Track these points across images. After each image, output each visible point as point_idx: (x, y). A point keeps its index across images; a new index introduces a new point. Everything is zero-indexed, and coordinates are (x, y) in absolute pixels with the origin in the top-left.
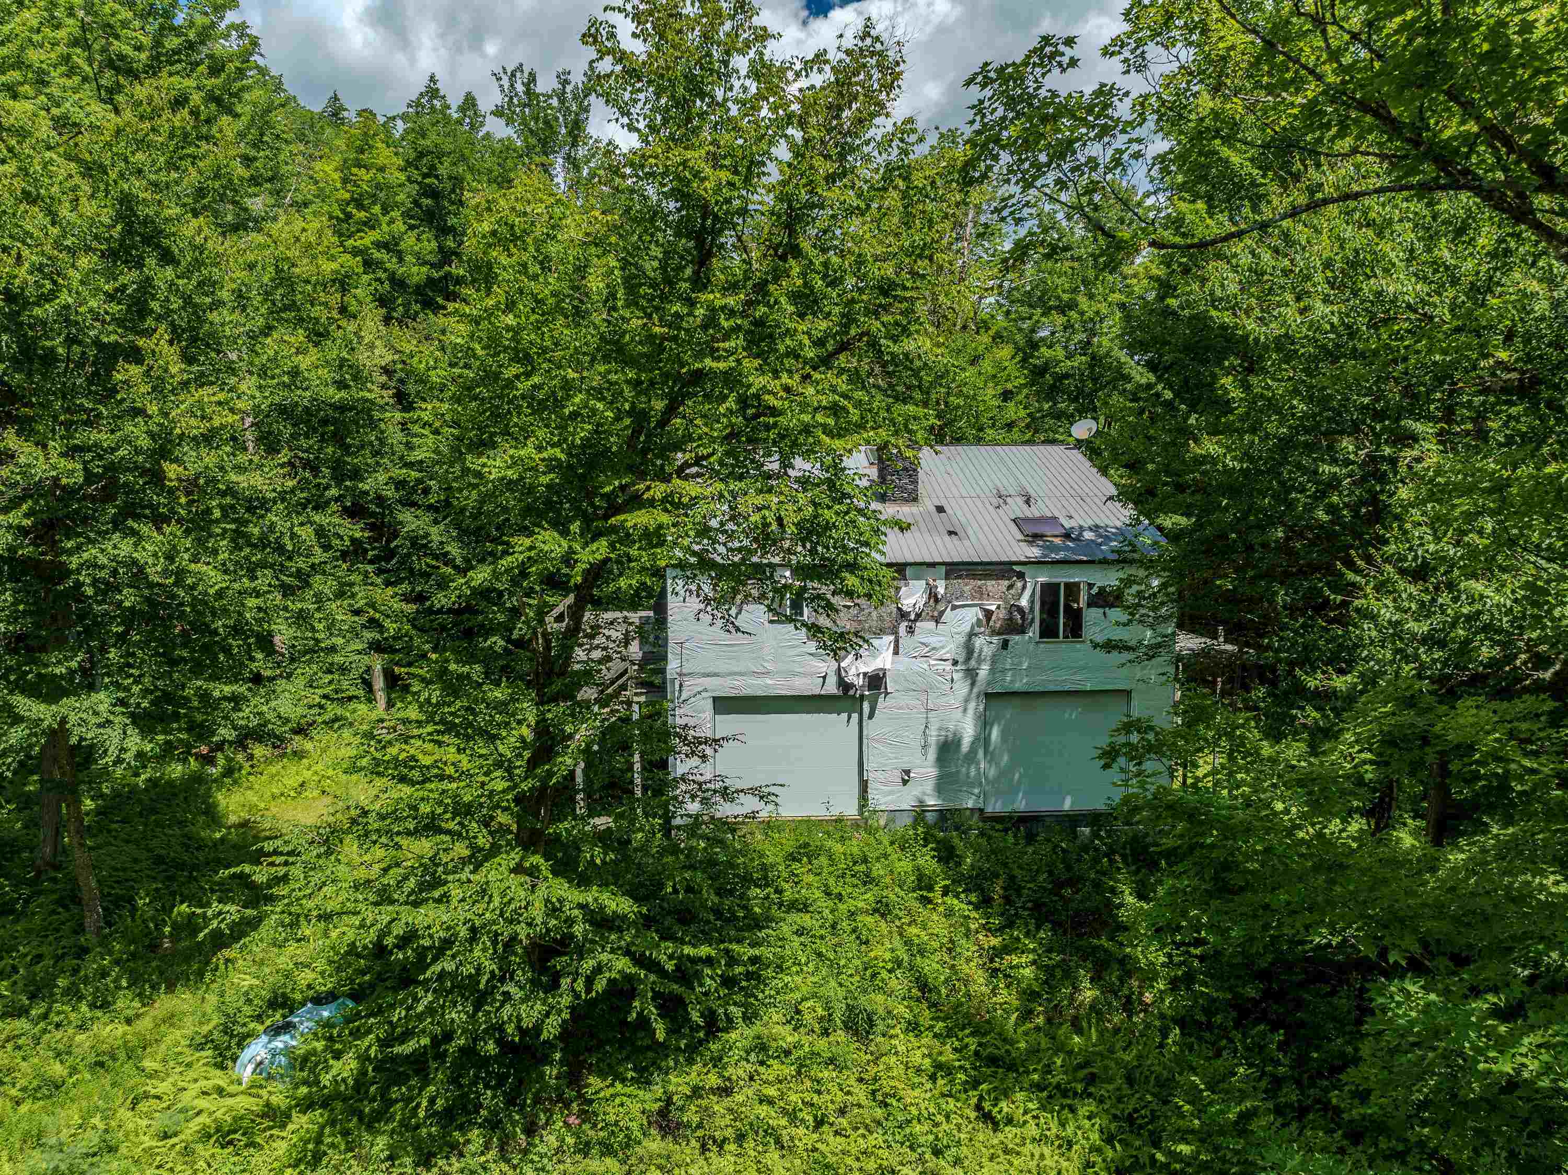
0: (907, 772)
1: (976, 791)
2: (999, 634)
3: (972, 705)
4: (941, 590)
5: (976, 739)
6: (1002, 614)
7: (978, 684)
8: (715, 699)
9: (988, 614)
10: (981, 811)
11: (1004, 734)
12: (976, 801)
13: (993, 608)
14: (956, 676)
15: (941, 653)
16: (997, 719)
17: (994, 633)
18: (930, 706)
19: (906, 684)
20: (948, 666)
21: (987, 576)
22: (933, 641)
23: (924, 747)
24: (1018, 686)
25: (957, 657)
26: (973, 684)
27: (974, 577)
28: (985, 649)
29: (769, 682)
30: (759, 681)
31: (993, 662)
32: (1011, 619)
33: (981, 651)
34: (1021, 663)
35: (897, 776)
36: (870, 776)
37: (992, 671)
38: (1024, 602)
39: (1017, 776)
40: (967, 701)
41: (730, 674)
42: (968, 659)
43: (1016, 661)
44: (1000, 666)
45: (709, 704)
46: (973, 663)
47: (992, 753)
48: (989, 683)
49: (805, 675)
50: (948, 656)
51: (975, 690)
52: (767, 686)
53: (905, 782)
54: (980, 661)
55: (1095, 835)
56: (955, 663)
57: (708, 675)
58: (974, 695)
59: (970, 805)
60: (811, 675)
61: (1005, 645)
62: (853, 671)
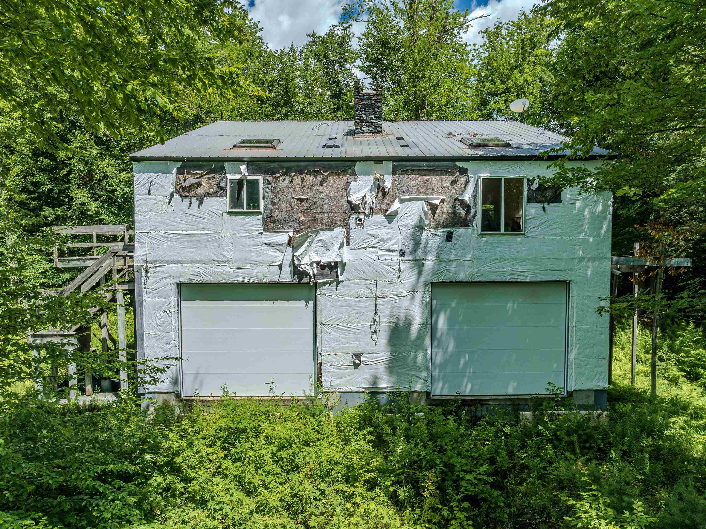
0: (358, 356)
1: (424, 375)
2: (444, 226)
3: (419, 294)
4: (388, 185)
5: (423, 326)
6: (446, 208)
7: (424, 274)
8: (180, 285)
9: (434, 208)
10: (428, 394)
11: (451, 322)
12: (423, 385)
13: (437, 202)
14: (403, 266)
15: (388, 245)
16: (442, 308)
17: (438, 226)
18: (379, 294)
19: (355, 273)
20: (396, 257)
21: (431, 171)
22: (382, 233)
23: (375, 333)
24: (462, 277)
25: (405, 249)
26: (420, 273)
27: (418, 171)
28: (431, 242)
29: (228, 269)
30: (219, 269)
31: (438, 254)
32: (454, 213)
33: (427, 243)
34: (464, 255)
35: (349, 359)
36: (324, 359)
37: (438, 260)
38: (467, 197)
39: (462, 362)
40: (414, 290)
41: (192, 262)
42: (415, 250)
43: (460, 252)
44: (444, 257)
45: (174, 290)
46: (419, 254)
47: (439, 340)
48: (434, 274)
49: (261, 263)
50: (395, 247)
51: (422, 279)
52: (227, 273)
53: (356, 366)
54: (426, 253)
55: (538, 421)
56: (403, 254)
57: (172, 263)
58: (421, 284)
59: (418, 388)
60: (267, 264)
61: (449, 237)
62: (306, 260)
